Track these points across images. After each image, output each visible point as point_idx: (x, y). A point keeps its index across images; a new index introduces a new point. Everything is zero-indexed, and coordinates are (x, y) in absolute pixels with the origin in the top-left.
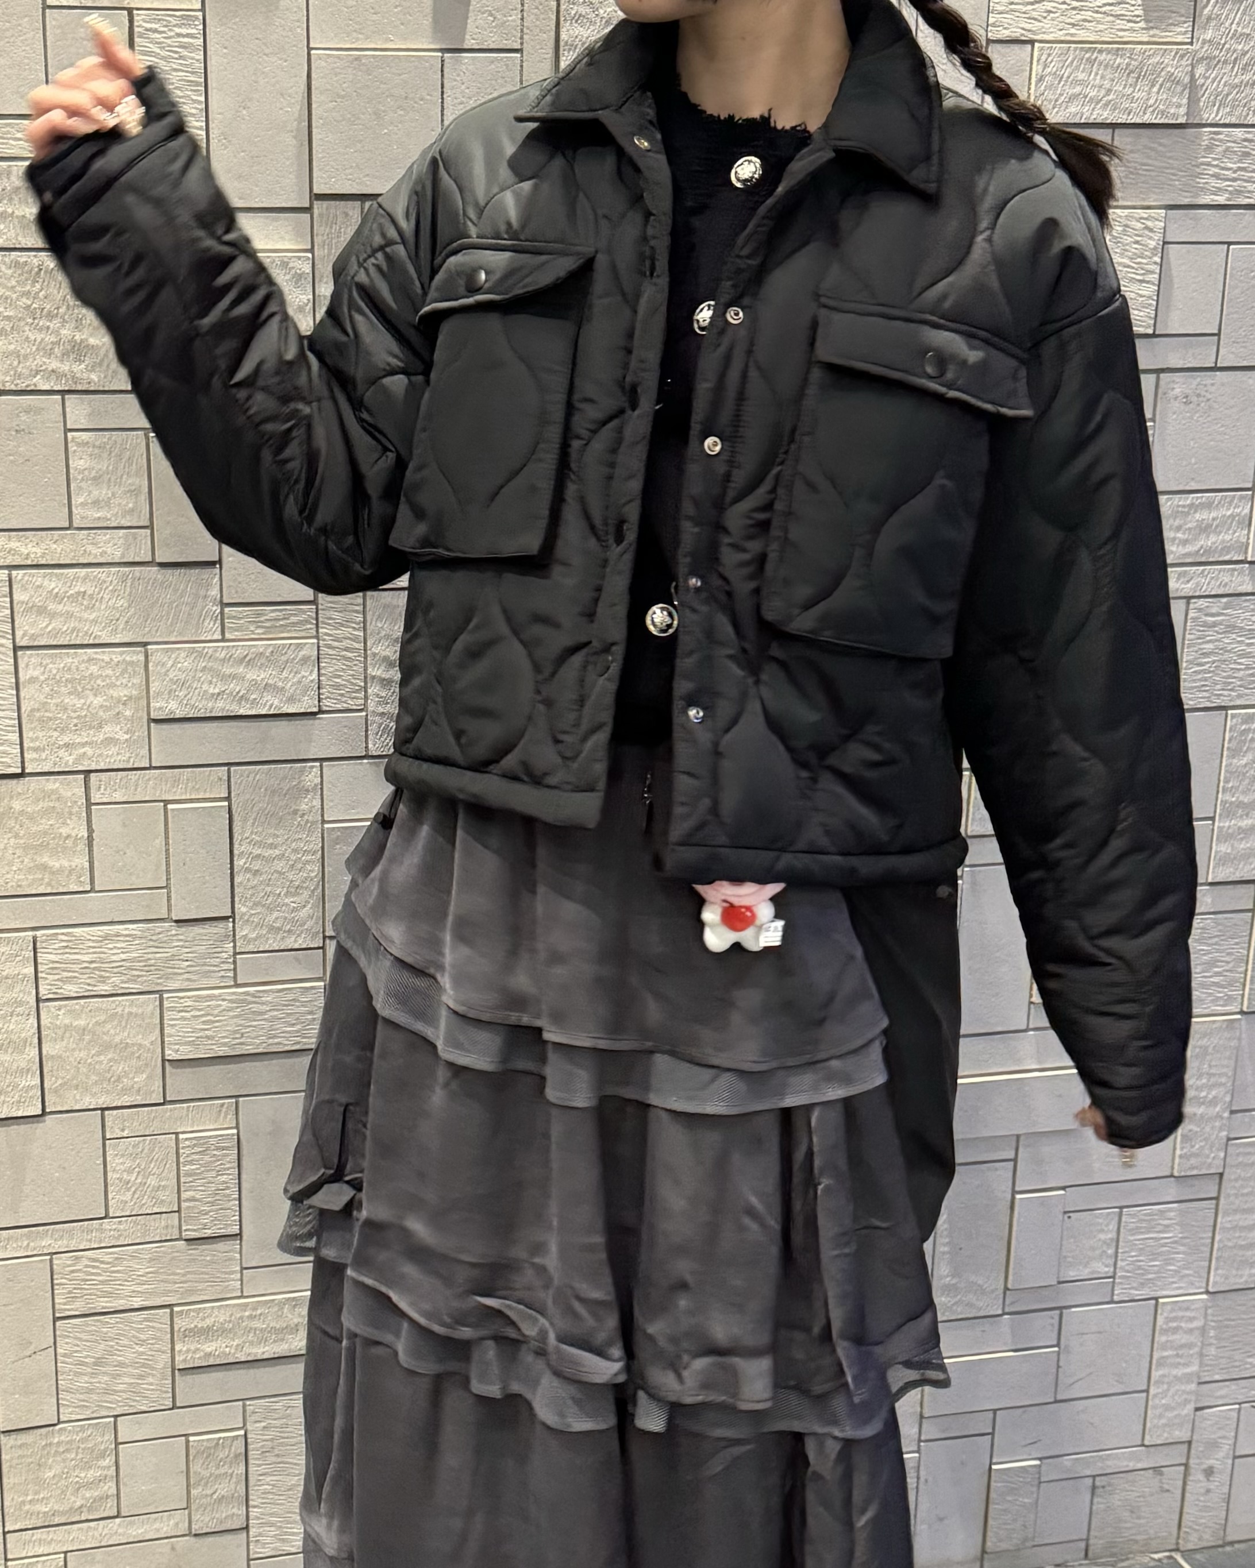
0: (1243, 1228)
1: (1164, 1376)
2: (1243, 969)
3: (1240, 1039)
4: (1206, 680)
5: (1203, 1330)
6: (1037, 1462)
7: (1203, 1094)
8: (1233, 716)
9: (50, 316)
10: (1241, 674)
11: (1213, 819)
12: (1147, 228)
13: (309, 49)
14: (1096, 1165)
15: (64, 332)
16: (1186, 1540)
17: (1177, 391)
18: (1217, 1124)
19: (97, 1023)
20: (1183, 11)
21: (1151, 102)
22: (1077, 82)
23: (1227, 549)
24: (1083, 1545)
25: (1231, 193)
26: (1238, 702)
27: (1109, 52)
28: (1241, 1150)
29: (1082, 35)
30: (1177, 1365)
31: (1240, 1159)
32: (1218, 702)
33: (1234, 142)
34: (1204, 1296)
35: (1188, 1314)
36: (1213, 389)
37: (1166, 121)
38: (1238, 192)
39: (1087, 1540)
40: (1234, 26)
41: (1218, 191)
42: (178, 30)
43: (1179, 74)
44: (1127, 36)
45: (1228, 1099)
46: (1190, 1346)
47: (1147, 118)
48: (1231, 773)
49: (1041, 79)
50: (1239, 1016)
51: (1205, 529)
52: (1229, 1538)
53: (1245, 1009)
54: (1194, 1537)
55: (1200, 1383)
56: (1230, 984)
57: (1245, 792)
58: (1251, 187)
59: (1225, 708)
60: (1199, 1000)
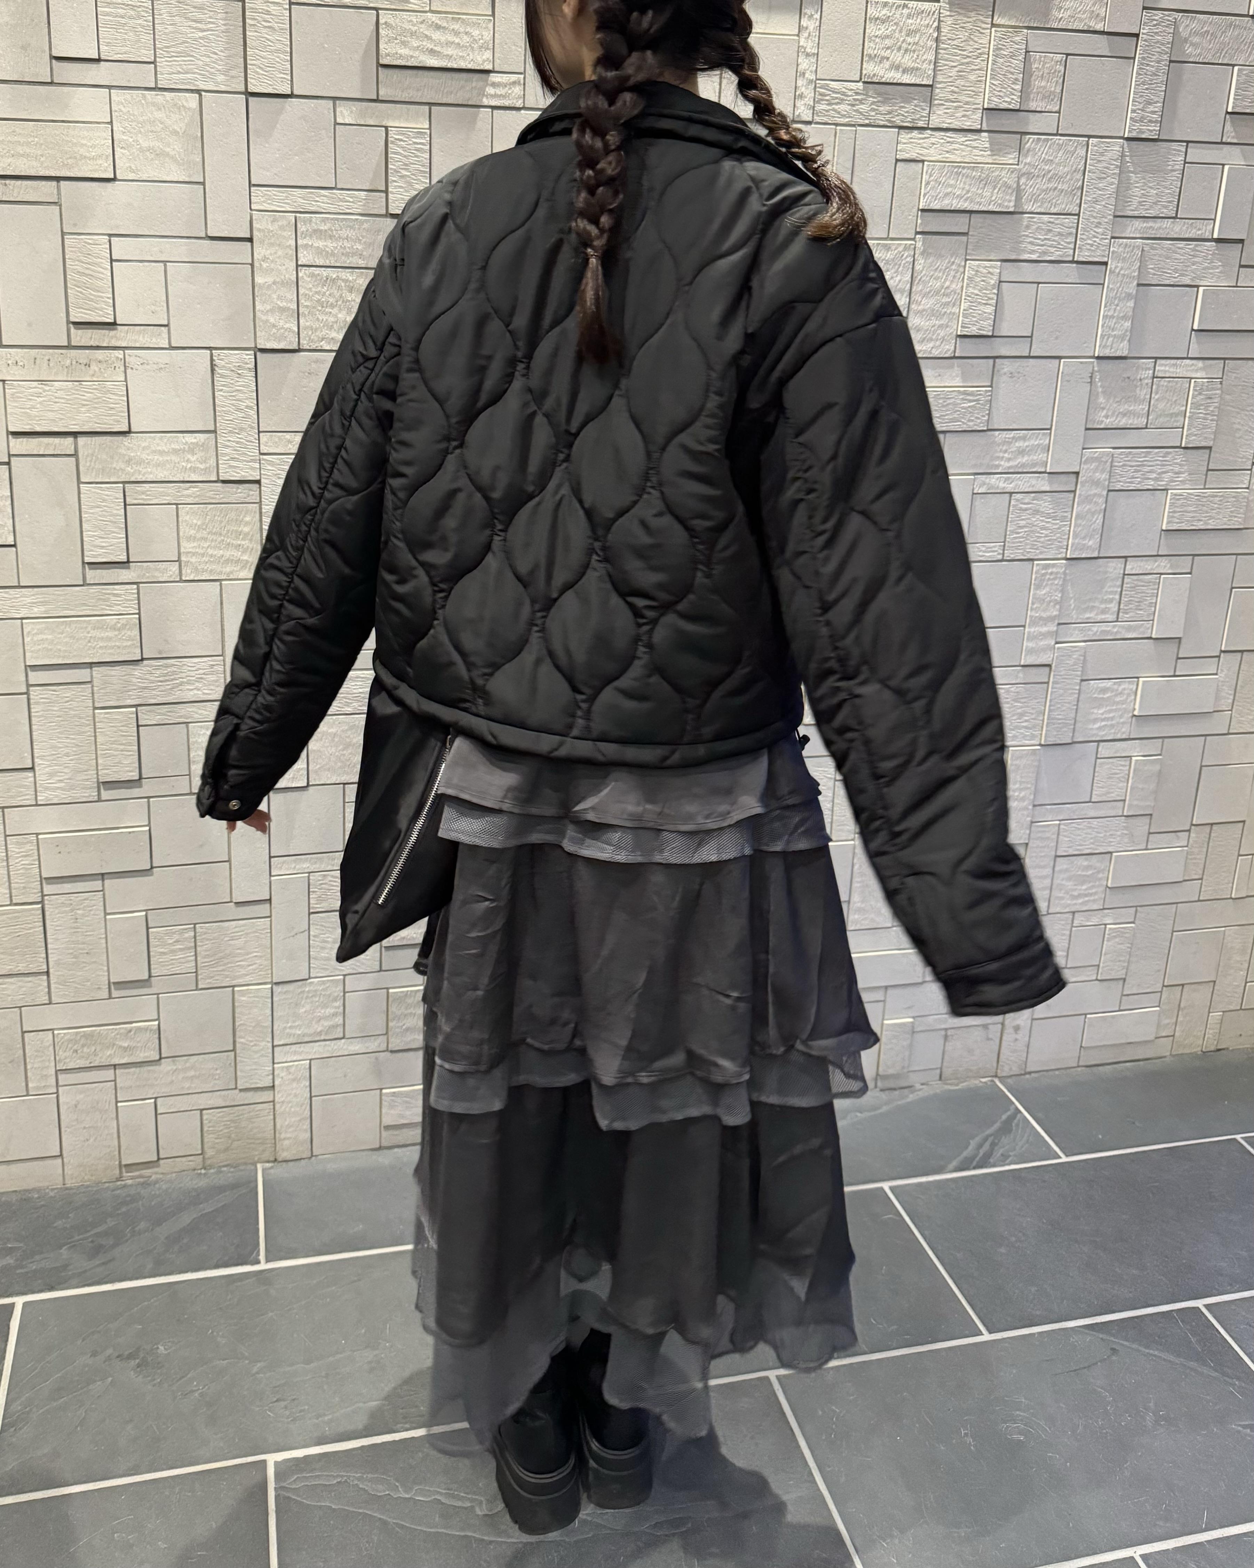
0: (1040, 878)
2: (1041, 718)
3: (1040, 761)
4: (1020, 542)
6: (911, 1020)
8: (1038, 565)
10: (1042, 539)
11: (1024, 626)
12: (989, 273)
16: (1002, 1071)
17: (1005, 370)
18: (1025, 813)
19: (343, 731)
20: (1013, 145)
21: (993, 198)
22: (951, 186)
23: (1034, 465)
24: (938, 1071)
25: (1040, 253)
26: (1041, 557)
27: (969, 168)
28: (1040, 829)
29: (952, 158)
31: (1039, 835)
32: (1028, 556)
33: (1043, 223)
36: (1028, 369)
37: (1003, 210)
38: (1045, 253)
39: (941, 1068)
40: (1044, 155)
41: (1032, 252)
42: (414, 140)
43: (1010, 182)
44: (980, 160)
45: (1032, 797)
47: (991, 208)
48: (1036, 599)
49: (928, 183)
50: (1039, 747)
51: (1021, 452)
52: (1028, 1070)
53: (1043, 743)
54: (1006, 1068)
56: (1034, 727)
57: (1045, 610)
58: (1052, 250)
59: (1032, 560)
60: (1015, 736)
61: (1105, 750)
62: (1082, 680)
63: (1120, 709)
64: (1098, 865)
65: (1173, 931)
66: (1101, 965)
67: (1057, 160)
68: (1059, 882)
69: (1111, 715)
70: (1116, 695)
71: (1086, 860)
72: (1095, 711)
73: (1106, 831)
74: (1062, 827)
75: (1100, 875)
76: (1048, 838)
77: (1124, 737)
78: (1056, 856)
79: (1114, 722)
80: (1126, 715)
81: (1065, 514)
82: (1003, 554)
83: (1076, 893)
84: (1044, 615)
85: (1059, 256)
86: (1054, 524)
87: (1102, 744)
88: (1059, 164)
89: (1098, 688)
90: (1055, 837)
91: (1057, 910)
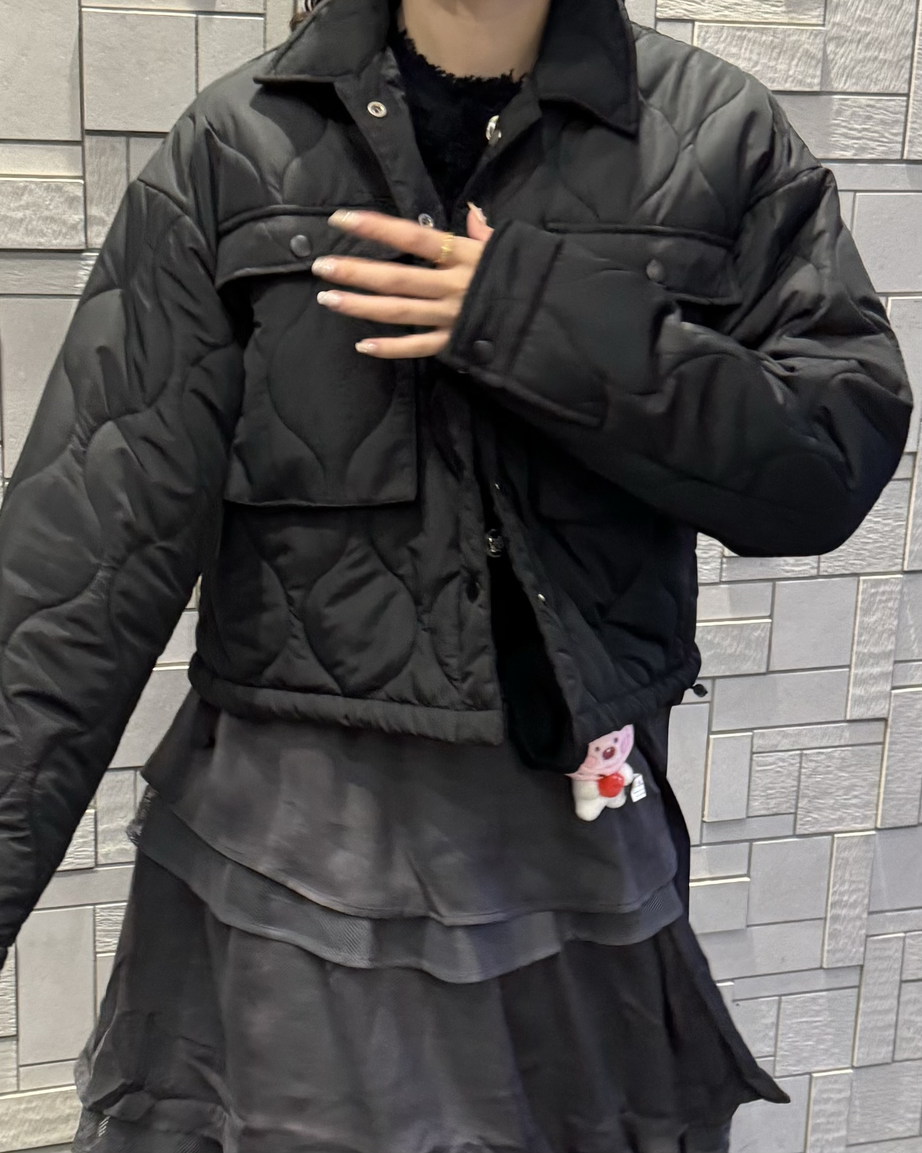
0: (880, 1012)
1: (817, 1140)
2: (876, 793)
3: (875, 851)
5: (850, 1100)
7: (845, 898)
8: (865, 581)
10: (870, 546)
11: (849, 666)
13: (81, 7)
14: (759, 960)
18: (858, 923)
21: (791, 73)
25: (856, 149)
26: (868, 570)
27: (755, 30)
29: (734, 16)
30: (828, 1131)
31: (878, 953)
32: (852, 570)
33: (859, 107)
34: (850, 1071)
35: (837, 1086)
37: (802, 88)
38: (863, 149)
40: (858, 12)
41: (846, 148)
43: (813, 50)
44: (771, 18)
45: (866, 901)
46: (839, 1114)
47: (788, 86)
48: (864, 628)
50: (873, 832)
53: (879, 826)
55: (848, 1146)
56: (866, 805)
57: (876, 644)
58: (873, 144)
59: (857, 575)
60: (841, 820)
67: (876, 19)
68: (906, 1017)
74: (908, 941)
76: (890, 958)
78: (902, 982)
81: (898, 511)
82: (818, 567)
84: (876, 650)
85: (883, 152)
86: (886, 525)
88: (879, 24)
90: (898, 955)
91: (905, 1056)
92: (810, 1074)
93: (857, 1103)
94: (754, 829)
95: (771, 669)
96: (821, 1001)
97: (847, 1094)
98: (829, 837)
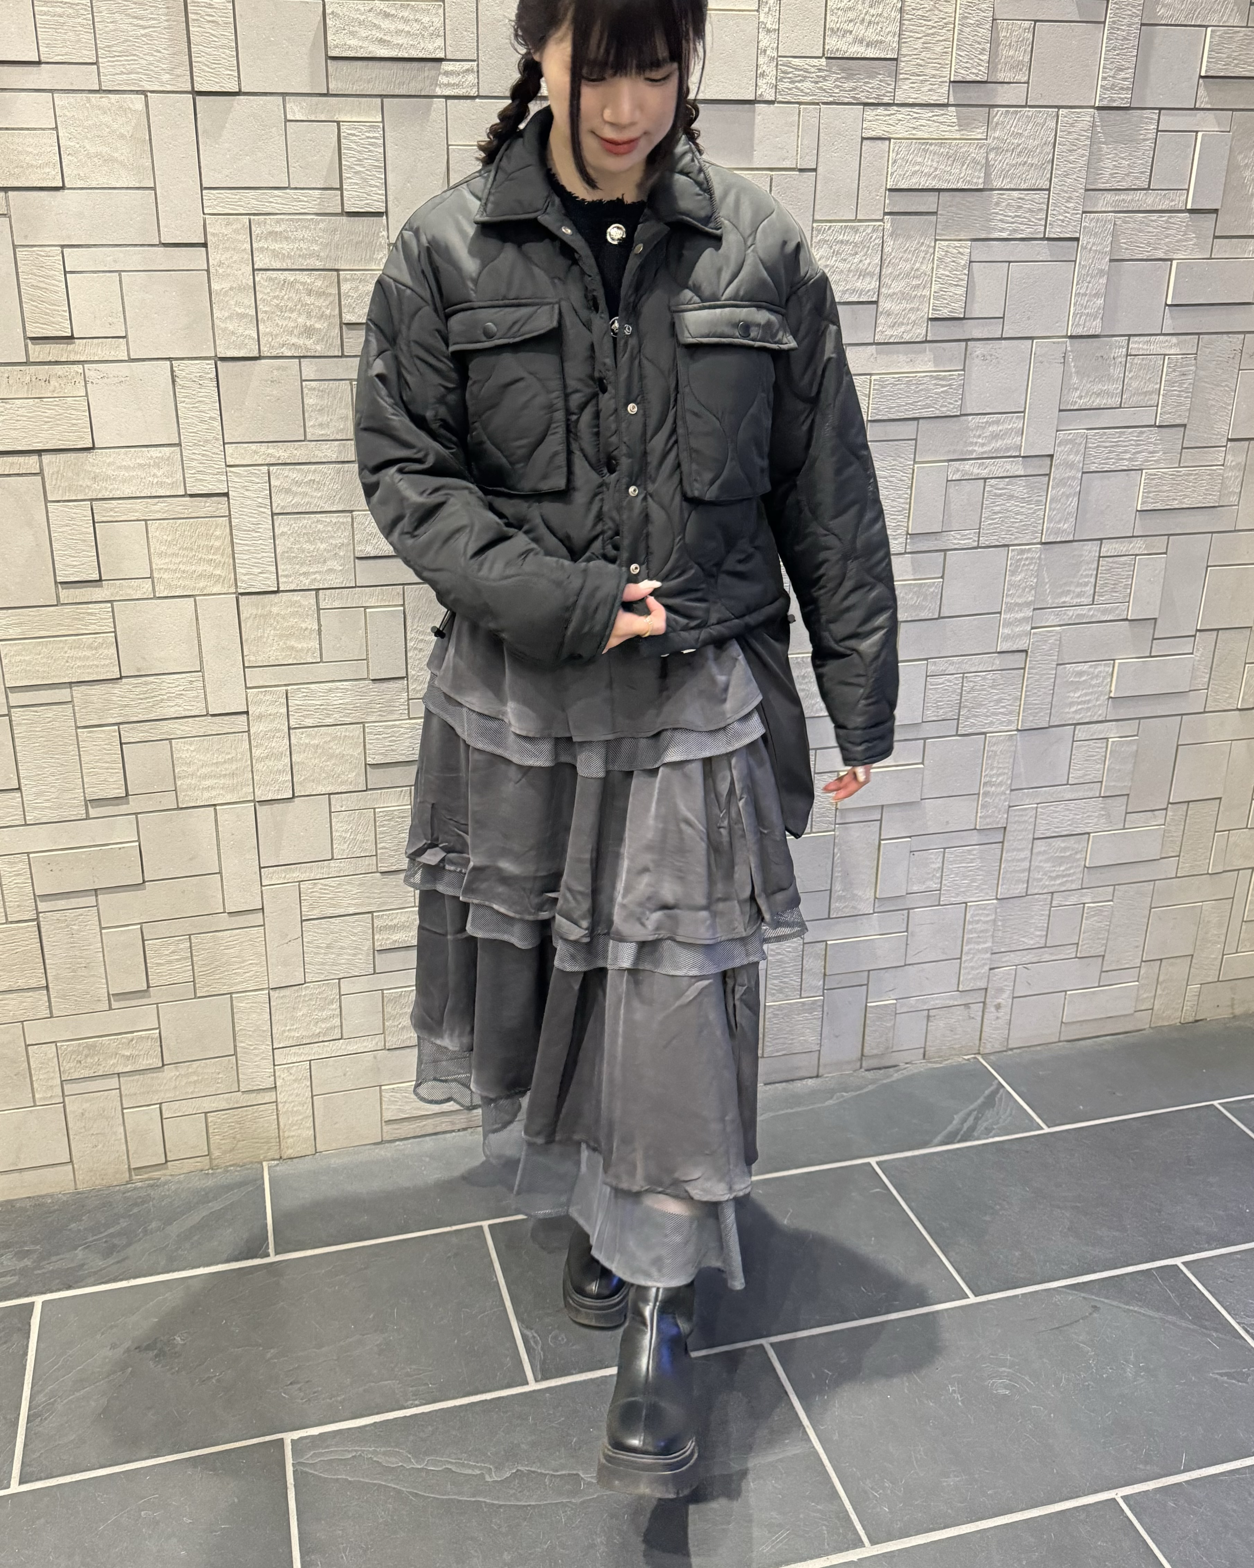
0: (1018, 860)
1: (970, 949)
2: (1018, 704)
3: (1016, 746)
4: (995, 528)
5: (995, 921)
6: (895, 1001)
7: (994, 779)
8: (1013, 550)
9: (292, 311)
10: (1017, 525)
11: (1000, 613)
12: (959, 253)
13: (448, 145)
14: (929, 823)
15: (300, 320)
16: (985, 1048)
18: (1003, 798)
19: (325, 742)
20: (981, 120)
21: (962, 175)
22: (919, 163)
23: (1008, 449)
24: (922, 1050)
25: (1010, 231)
26: (1016, 542)
27: (936, 145)
28: (1017, 813)
29: (920, 134)
30: (978, 943)
31: (1017, 819)
32: (1004, 542)
33: (1013, 200)
34: (995, 901)
35: (985, 912)
36: (999, 351)
37: (969, 187)
38: (1017, 228)
39: (925, 1048)
40: (1012, 129)
41: (1003, 230)
42: (368, 135)
43: (978, 158)
44: (947, 135)
45: (1009, 782)
46: (986, 931)
47: (960, 185)
48: (1012, 585)
49: (895, 162)
50: (1015, 732)
51: (995, 436)
52: (1010, 1046)
53: (1019, 728)
54: (989, 1046)
55: (992, 954)
56: (1011, 713)
57: (1020, 597)
58: (1023, 227)
59: (1007, 546)
60: (992, 723)
61: (1082, 733)
62: (1058, 665)
63: (1095, 692)
64: (1076, 846)
65: (1151, 908)
66: (1080, 943)
67: (1026, 133)
68: (1037, 864)
69: (1087, 698)
70: (1092, 678)
71: (1063, 841)
72: (1072, 695)
73: (1084, 813)
74: (1039, 810)
75: (1078, 856)
76: (1025, 822)
77: (1100, 719)
78: (1034, 839)
79: (1090, 705)
80: (1102, 698)
81: (1040, 498)
82: (979, 541)
83: (1054, 874)
84: (1020, 601)
85: (1031, 231)
86: (1030, 509)
87: (1078, 727)
88: (1028, 137)
89: (1074, 671)
90: (1033, 820)
91: (1036, 891)
92: (966, 903)
93: (1000, 923)
94: (928, 730)
95: (942, 615)
96: (975, 852)
97: (993, 917)
98: (983, 736)
